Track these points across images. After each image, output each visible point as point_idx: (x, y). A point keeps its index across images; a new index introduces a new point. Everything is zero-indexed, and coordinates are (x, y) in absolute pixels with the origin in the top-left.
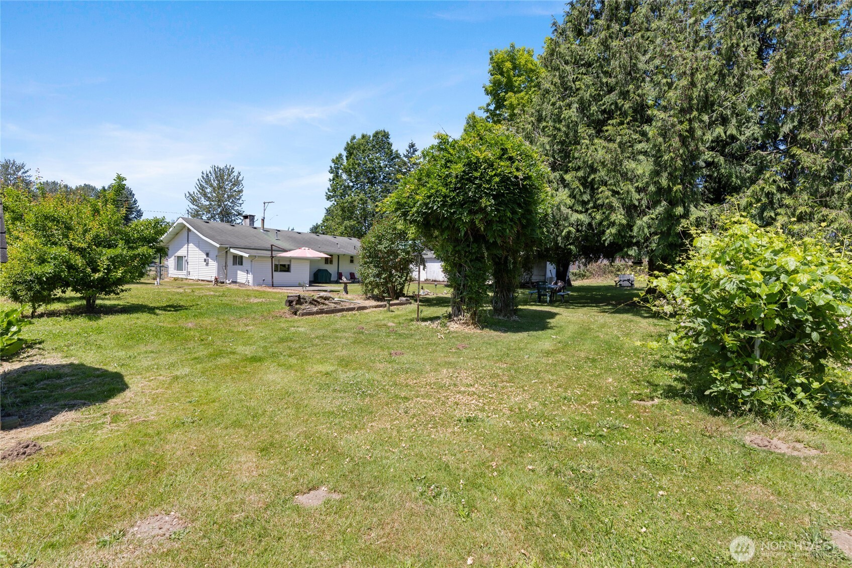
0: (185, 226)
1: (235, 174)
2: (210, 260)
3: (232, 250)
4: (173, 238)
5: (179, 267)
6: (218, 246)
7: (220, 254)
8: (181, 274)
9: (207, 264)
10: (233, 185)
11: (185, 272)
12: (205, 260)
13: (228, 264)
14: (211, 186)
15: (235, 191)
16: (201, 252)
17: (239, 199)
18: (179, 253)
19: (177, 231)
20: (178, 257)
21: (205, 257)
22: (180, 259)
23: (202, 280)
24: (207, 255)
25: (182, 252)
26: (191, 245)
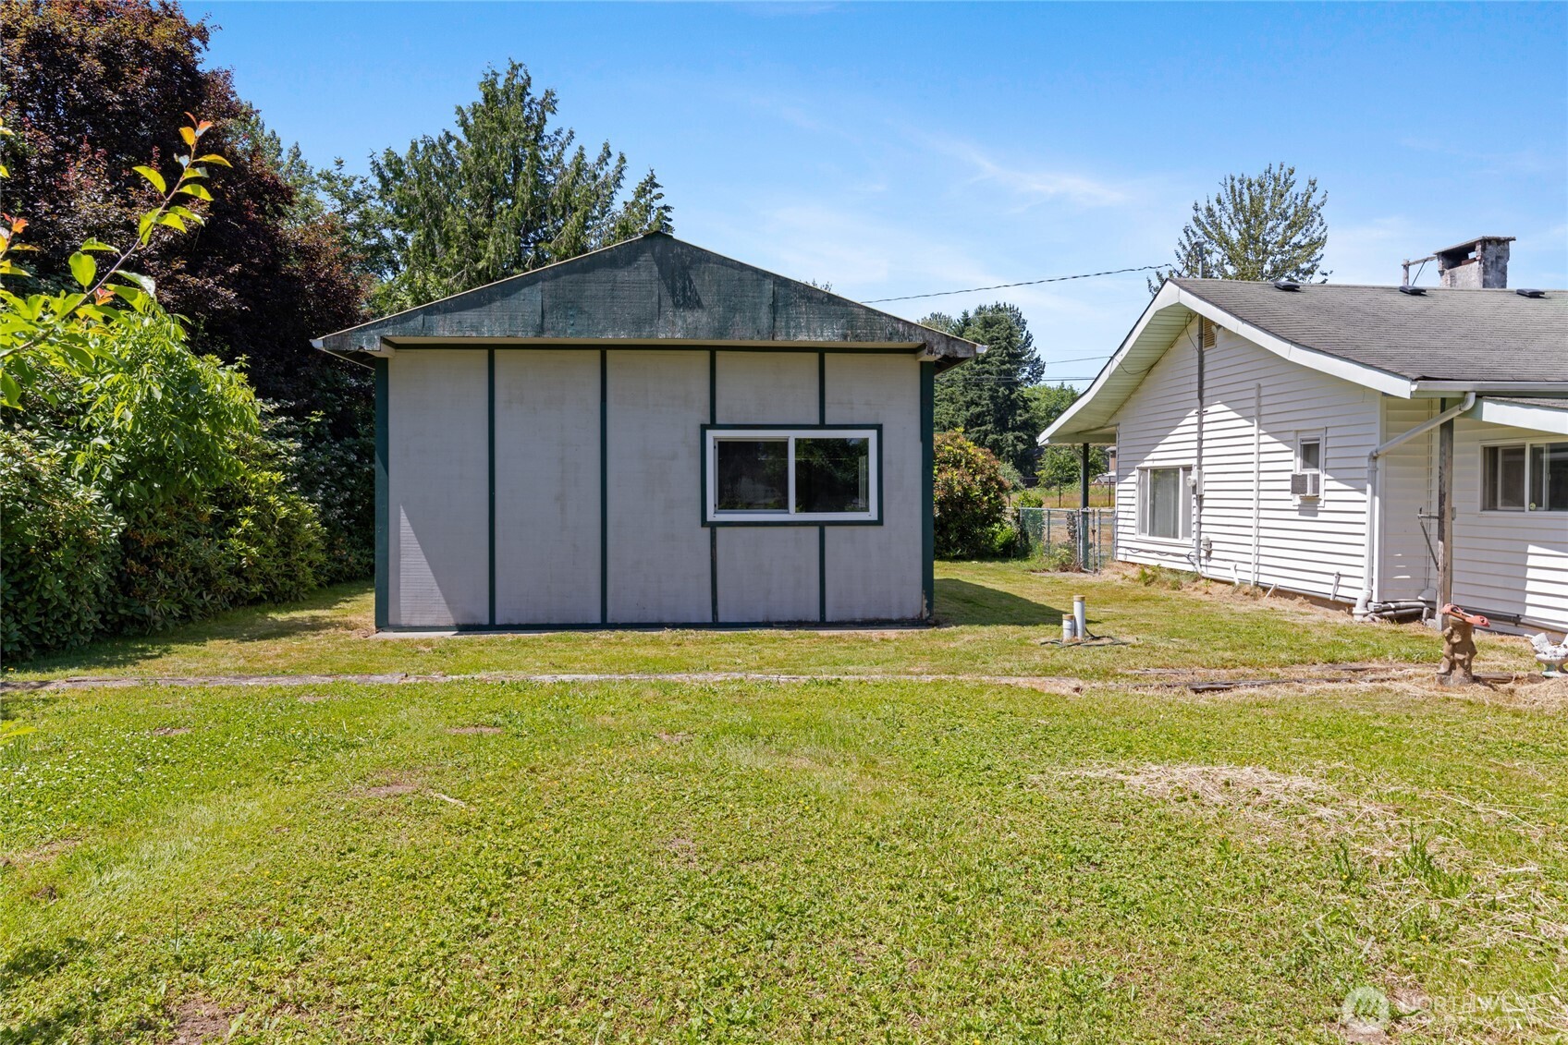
0: (1192, 315)
1: (1300, 187)
2: (1327, 482)
3: (1494, 412)
4: (1135, 390)
5: (1160, 519)
6: (1402, 389)
7: (1399, 441)
8: (1170, 554)
9: (1310, 506)
10: (1290, 227)
11: (1186, 543)
12: (1298, 484)
13: (1456, 500)
14: (1224, 242)
15: (1298, 246)
16: (1272, 445)
17: (1310, 272)
18: (1160, 457)
19: (1151, 355)
20: (1155, 471)
21: (1295, 465)
22: (1163, 478)
23: (1280, 592)
24: (1310, 453)
25: (1171, 451)
26: (1216, 410)
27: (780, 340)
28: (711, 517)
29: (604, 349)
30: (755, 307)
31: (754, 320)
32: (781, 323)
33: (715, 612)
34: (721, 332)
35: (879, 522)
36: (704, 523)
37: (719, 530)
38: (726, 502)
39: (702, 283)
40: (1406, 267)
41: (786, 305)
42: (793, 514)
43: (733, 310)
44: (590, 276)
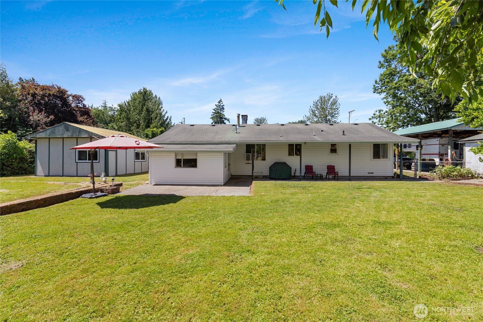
27: (80, 137)
28: (77, 161)
29: (63, 138)
30: (77, 132)
31: (76, 134)
32: (80, 134)
33: (77, 174)
34: (72, 136)
35: (99, 162)
36: (76, 162)
37: (78, 163)
38: (79, 159)
39: (70, 129)
40: (349, 113)
41: (81, 132)
42: (87, 161)
43: (74, 133)
44: (56, 128)
